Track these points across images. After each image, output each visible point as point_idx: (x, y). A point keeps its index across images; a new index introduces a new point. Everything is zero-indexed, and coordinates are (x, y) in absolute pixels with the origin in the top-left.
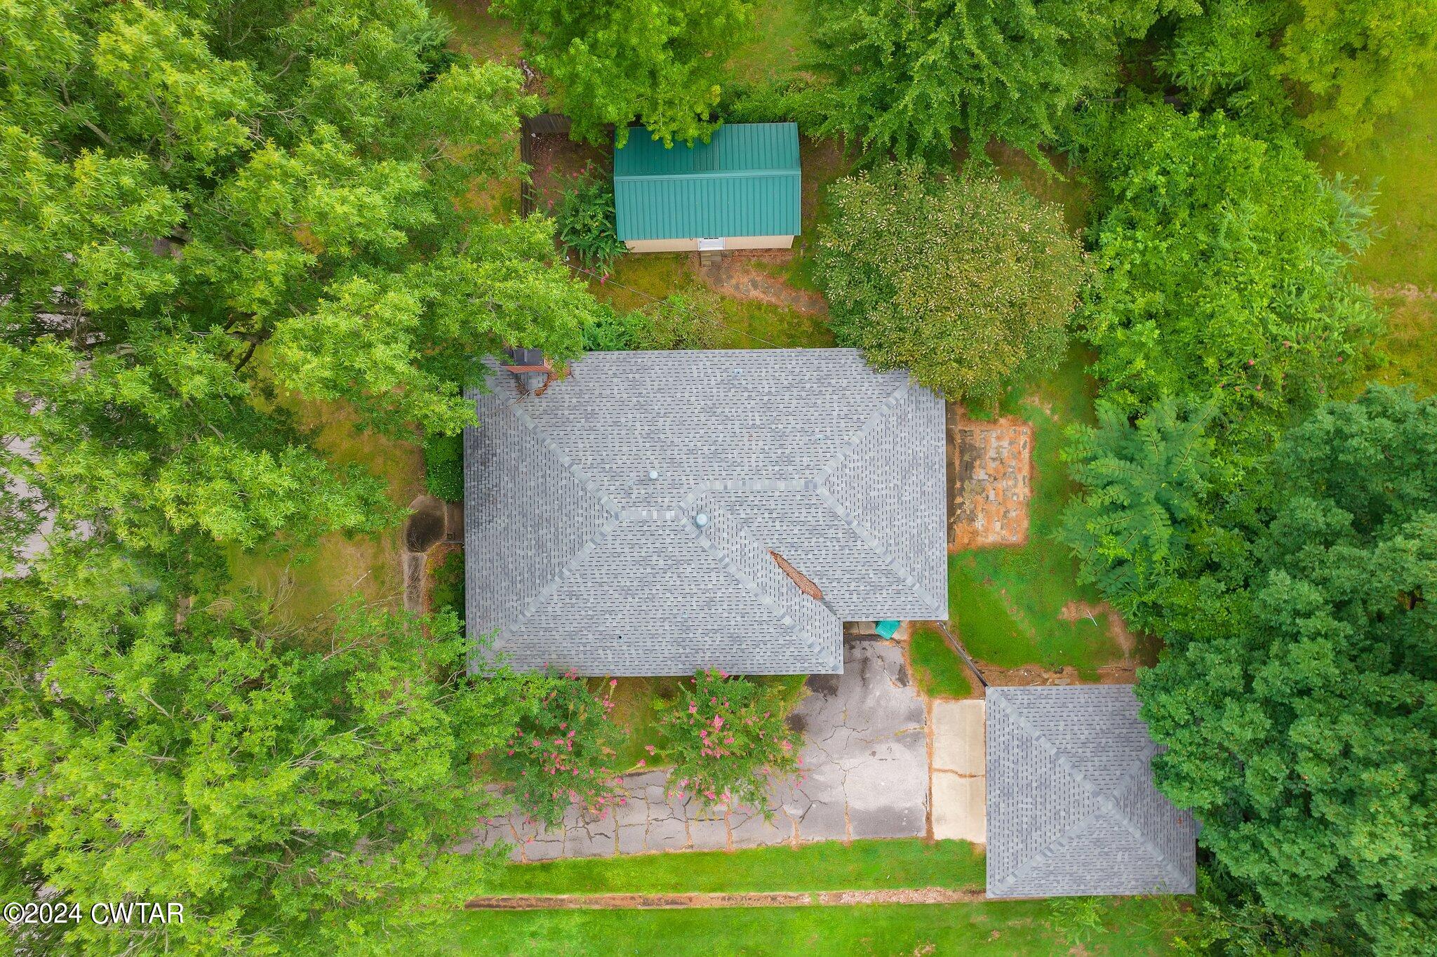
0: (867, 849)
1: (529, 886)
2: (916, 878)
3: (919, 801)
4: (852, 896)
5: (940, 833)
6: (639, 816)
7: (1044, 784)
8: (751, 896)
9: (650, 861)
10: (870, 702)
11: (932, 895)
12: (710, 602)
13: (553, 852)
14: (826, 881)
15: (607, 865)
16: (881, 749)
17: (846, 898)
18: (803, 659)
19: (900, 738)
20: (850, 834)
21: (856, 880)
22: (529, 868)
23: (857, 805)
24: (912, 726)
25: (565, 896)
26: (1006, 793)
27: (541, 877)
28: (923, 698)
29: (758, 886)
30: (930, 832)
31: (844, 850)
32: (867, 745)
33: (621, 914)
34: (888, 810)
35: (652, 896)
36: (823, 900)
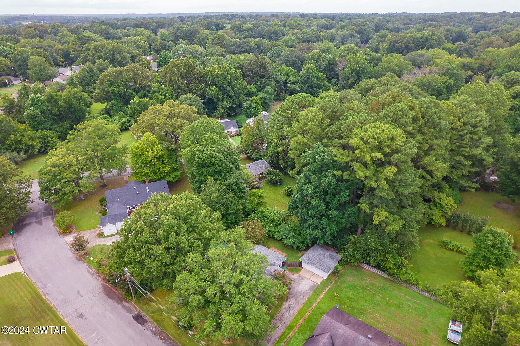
0: (315, 292)
1: (285, 337)
2: (324, 289)
3: (312, 282)
4: (321, 297)
5: (319, 283)
6: (286, 315)
7: (315, 259)
8: (311, 309)
9: (295, 318)
10: (293, 279)
11: (327, 288)
13: (282, 330)
14: (316, 299)
15: (291, 324)
16: (301, 282)
17: (320, 298)
19: (301, 279)
20: (311, 293)
21: (319, 295)
22: (282, 335)
23: (307, 289)
24: (301, 278)
25: (291, 333)
26: (314, 264)
27: (285, 334)
28: (298, 275)
29: (310, 307)
31: (313, 294)
32: (299, 283)
33: (300, 327)
34: (311, 286)
35: (301, 321)
36: (319, 301)
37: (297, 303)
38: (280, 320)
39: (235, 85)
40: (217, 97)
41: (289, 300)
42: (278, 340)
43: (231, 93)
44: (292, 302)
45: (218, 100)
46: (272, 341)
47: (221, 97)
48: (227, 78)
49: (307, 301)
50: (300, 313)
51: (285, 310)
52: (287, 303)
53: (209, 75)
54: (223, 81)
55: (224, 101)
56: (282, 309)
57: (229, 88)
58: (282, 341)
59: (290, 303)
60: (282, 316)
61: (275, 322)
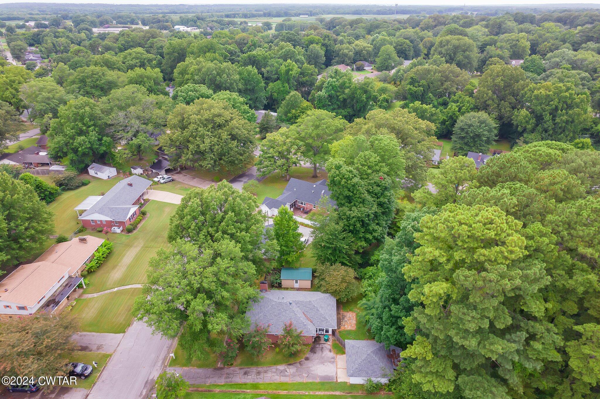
0: (322, 384)
1: (240, 388)
2: (334, 390)
3: (334, 374)
5: (339, 381)
6: (269, 375)
8: (294, 392)
9: (271, 384)
10: (323, 355)
11: (337, 393)
12: (291, 319)
13: (248, 381)
14: (311, 389)
15: (260, 384)
16: (326, 364)
17: (317, 393)
18: (307, 332)
19: (330, 362)
20: (318, 380)
21: (320, 390)
22: (240, 384)
23: (320, 375)
24: (332, 360)
25: (248, 391)
27: (244, 386)
28: (335, 355)
29: (296, 390)
30: (337, 381)
31: (317, 384)
32: (323, 363)
34: (327, 375)
35: (270, 391)
36: (311, 394)
37: (294, 375)
38: (259, 373)
39: (561, 115)
40: (524, 125)
41: (290, 367)
42: (233, 385)
43: (549, 124)
44: (291, 370)
45: (525, 130)
46: (228, 380)
47: (529, 127)
48: (552, 103)
49: (303, 383)
50: (281, 385)
51: (274, 370)
52: (286, 367)
53: (529, 94)
54: (543, 106)
55: (533, 134)
56: (275, 367)
57: (547, 117)
58: (234, 388)
59: (288, 370)
60: (266, 372)
61: (254, 370)
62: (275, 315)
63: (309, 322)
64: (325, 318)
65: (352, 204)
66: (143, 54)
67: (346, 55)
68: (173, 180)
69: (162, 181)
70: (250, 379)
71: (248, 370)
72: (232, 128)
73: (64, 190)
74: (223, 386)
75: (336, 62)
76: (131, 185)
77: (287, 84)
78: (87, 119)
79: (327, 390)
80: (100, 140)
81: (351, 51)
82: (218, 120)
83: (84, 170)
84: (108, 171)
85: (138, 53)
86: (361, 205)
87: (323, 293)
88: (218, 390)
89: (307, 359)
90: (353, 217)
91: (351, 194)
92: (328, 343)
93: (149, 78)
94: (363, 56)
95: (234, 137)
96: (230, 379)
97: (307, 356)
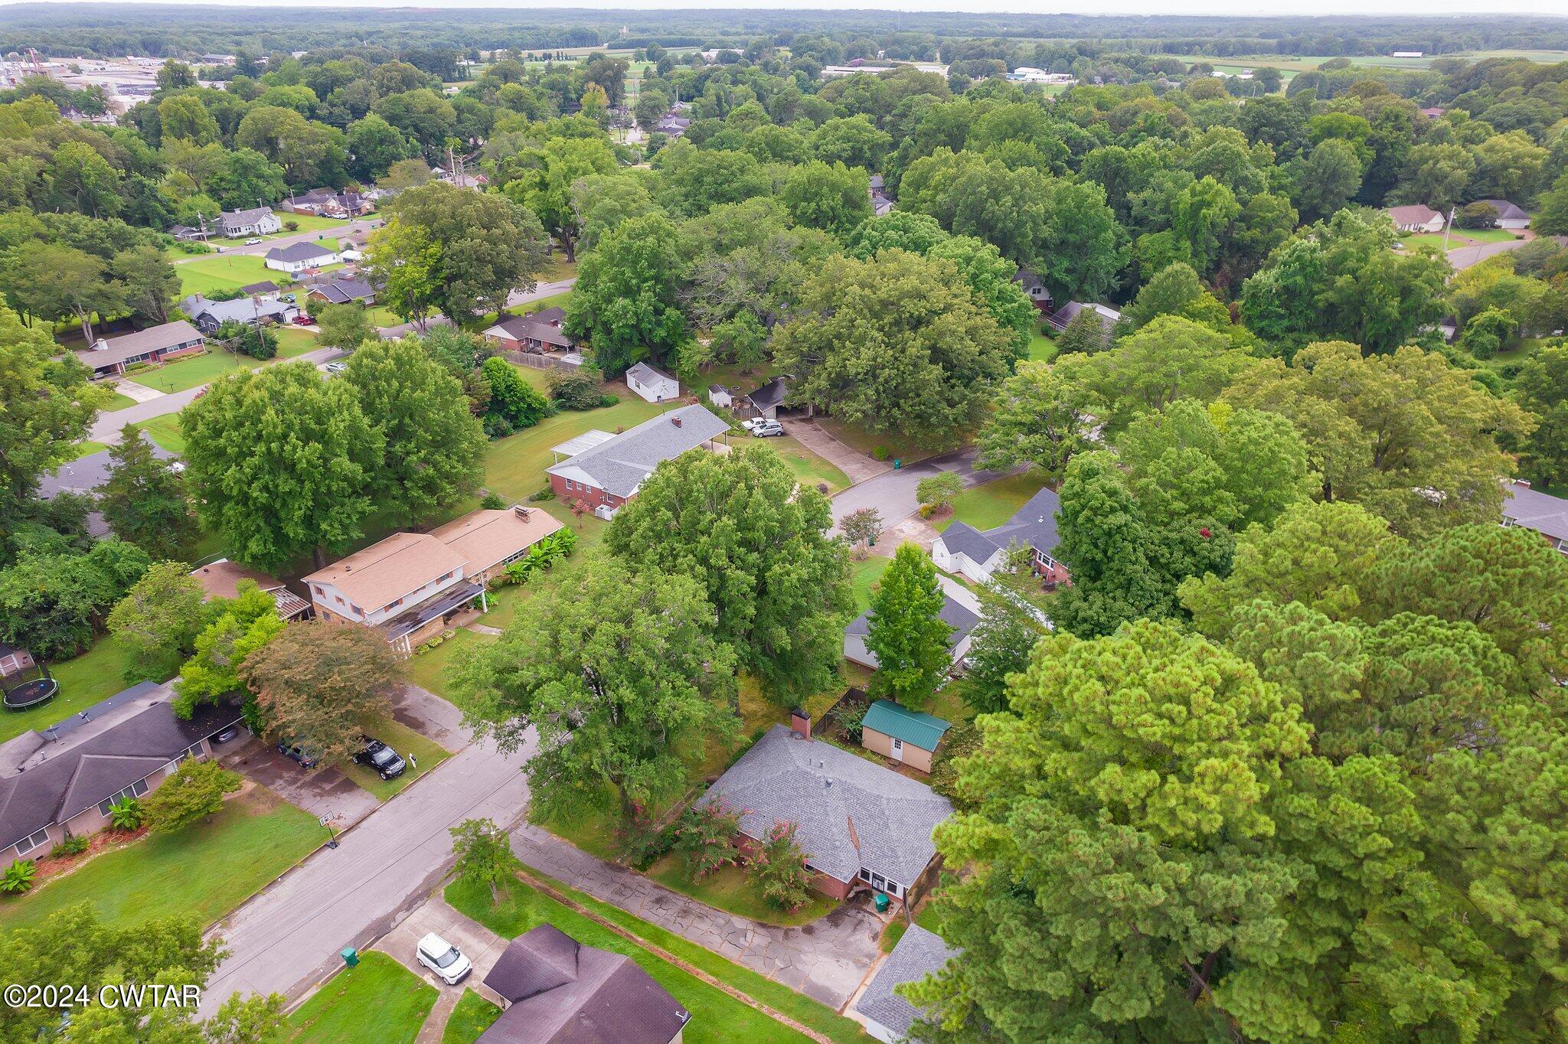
0: (805, 1002)
1: (629, 926)
2: (820, 1028)
3: (846, 994)
4: (780, 1017)
5: (846, 1014)
6: (704, 926)
8: (729, 989)
9: (693, 946)
10: (852, 939)
12: (810, 820)
13: (652, 919)
14: (773, 1003)
15: (672, 937)
16: (844, 961)
17: (776, 1016)
18: (833, 865)
19: (856, 962)
20: (800, 989)
21: (789, 1012)
22: (635, 920)
23: (813, 978)
24: (866, 960)
25: (640, 939)
27: (638, 925)
28: (875, 950)
29: (736, 986)
30: (842, 1011)
31: (793, 995)
32: (837, 956)
33: (659, 960)
34: (828, 989)
35: (681, 961)
36: (763, 1010)
37: (753, 952)
38: (685, 912)
41: (760, 930)
42: (619, 912)
44: (757, 938)
46: (617, 898)
49: (763, 979)
50: (713, 961)
51: (722, 922)
52: (750, 927)
56: (727, 915)
58: (617, 919)
59: (750, 935)
60: (701, 917)
61: (681, 901)
62: (781, 798)
63: (851, 846)
64: (893, 851)
65: (1098, 584)
66: (865, 129)
67: (1439, 178)
68: (783, 434)
69: (758, 431)
70: (658, 917)
71: (670, 896)
72: (941, 334)
73: (562, 407)
74: (599, 905)
75: (1399, 197)
76: (677, 423)
77: (1188, 244)
78: (644, 263)
79: (805, 1021)
80: (658, 312)
81: (1463, 165)
82: (911, 307)
83: (618, 375)
84: (661, 383)
85: (854, 127)
86: (1119, 593)
87: (934, 791)
88: (585, 908)
89: (809, 930)
90: (1085, 620)
91: (1099, 556)
92: (883, 917)
93: (834, 187)
94: (1505, 186)
95: (938, 355)
96: (621, 899)
97: (814, 923)
